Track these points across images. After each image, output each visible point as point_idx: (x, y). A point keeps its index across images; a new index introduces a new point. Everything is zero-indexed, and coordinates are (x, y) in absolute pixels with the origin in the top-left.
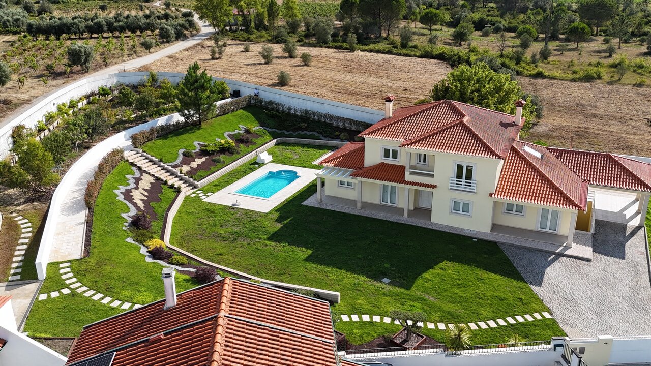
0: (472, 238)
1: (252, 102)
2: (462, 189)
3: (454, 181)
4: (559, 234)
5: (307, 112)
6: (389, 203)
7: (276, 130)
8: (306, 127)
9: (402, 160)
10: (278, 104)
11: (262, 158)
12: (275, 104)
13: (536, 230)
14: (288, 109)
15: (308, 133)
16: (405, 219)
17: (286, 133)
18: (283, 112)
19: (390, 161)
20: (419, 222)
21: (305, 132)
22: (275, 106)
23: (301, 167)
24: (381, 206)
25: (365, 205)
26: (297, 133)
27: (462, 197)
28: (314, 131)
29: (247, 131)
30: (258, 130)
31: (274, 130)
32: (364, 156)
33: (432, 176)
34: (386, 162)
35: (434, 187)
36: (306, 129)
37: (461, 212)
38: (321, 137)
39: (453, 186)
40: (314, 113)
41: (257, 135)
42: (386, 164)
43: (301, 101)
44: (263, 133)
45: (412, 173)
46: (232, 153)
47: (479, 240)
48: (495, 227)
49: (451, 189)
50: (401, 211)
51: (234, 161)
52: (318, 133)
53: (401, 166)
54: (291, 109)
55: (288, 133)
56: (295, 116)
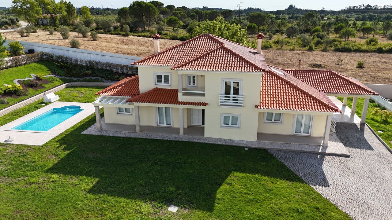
0: (244, 148)
1: (44, 58)
2: (231, 104)
3: (223, 97)
4: (312, 135)
5: (91, 62)
6: (165, 125)
7: (66, 77)
8: (91, 74)
9: (174, 84)
10: (67, 58)
11: (48, 98)
12: (64, 58)
13: (293, 134)
14: (75, 61)
15: (93, 78)
16: (181, 136)
17: (74, 79)
18: (71, 63)
19: (162, 86)
20: (194, 138)
21: (90, 77)
22: (64, 59)
23: (84, 102)
24: (158, 127)
25: (144, 128)
26: (83, 78)
27: (231, 111)
28: (98, 76)
29: (38, 78)
30: (48, 78)
31: (63, 77)
32: (139, 85)
33: (203, 95)
34: (159, 87)
35: (206, 104)
36: (90, 75)
37: (230, 125)
38: (104, 80)
39: (223, 102)
40: (97, 63)
41: (47, 81)
42: (160, 89)
43: (86, 55)
44: (53, 80)
45: (185, 94)
46: (19, 95)
47: (250, 148)
48: (260, 136)
49: (221, 105)
50: (177, 130)
51: (20, 102)
52: (101, 78)
53: (173, 90)
54: (77, 61)
55: (75, 79)
56: (82, 66)
